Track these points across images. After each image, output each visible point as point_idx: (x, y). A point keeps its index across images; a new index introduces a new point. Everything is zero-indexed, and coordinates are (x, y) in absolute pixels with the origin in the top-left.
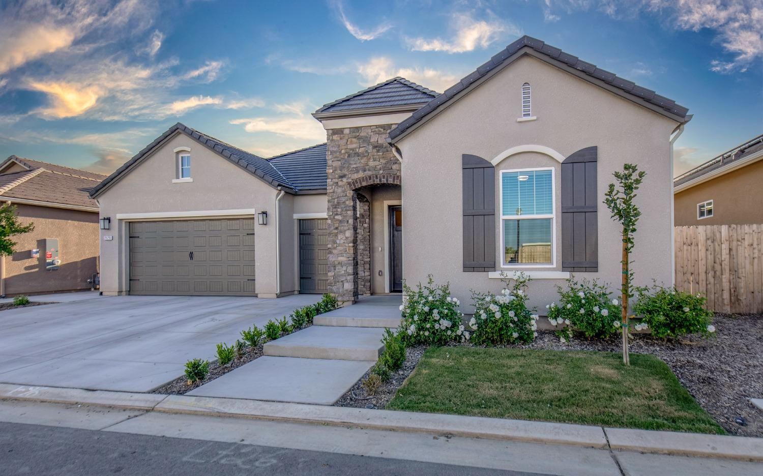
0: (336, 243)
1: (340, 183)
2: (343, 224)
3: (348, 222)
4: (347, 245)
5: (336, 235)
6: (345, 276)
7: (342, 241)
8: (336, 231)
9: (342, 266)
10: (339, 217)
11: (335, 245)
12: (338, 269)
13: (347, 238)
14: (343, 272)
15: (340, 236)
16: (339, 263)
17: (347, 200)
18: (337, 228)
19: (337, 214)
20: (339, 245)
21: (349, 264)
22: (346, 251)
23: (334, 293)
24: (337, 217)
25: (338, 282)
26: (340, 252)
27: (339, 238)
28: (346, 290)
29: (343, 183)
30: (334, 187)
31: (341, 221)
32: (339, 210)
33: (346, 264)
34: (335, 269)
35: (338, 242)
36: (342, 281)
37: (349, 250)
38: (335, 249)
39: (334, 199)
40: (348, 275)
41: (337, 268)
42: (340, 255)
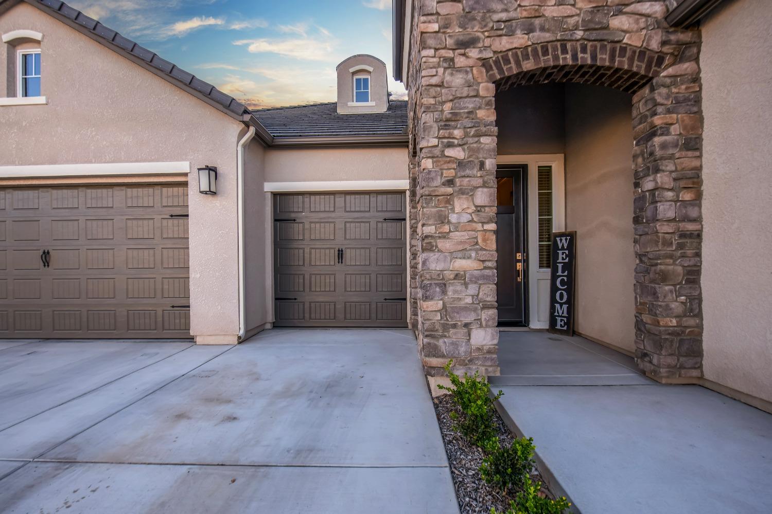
0: (449, 222)
1: (460, 61)
2: (468, 172)
3: (482, 165)
4: (479, 227)
5: (448, 202)
6: (475, 310)
7: (465, 218)
8: (450, 190)
9: (466, 285)
10: (457, 153)
11: (446, 228)
12: (455, 292)
13: (479, 209)
14: (469, 300)
15: (460, 204)
16: (457, 276)
17: (480, 108)
18: (450, 182)
19: (450, 145)
20: (457, 227)
21: (484, 277)
22: (477, 243)
23: (443, 356)
24: (449, 152)
25: (454, 326)
26: (461, 247)
27: (457, 209)
28: (479, 349)
29: (470, 62)
30: (441, 70)
31: (461, 164)
32: (457, 133)
33: (477, 278)
34: (444, 292)
35: (453, 218)
36: (466, 325)
37: (484, 240)
38: (444, 237)
39: (444, 103)
40: (483, 308)
41: (450, 290)
42: (460, 255)
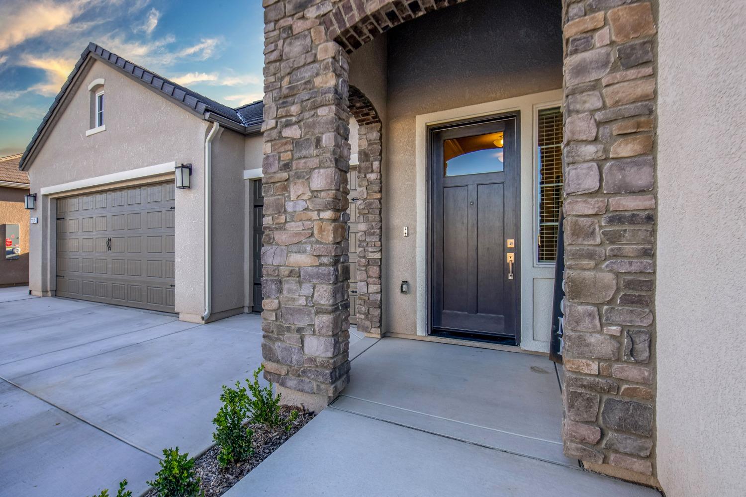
0: (285, 211)
1: (299, 26)
2: (304, 152)
3: (318, 141)
4: (314, 215)
5: (286, 188)
6: (309, 314)
7: (301, 205)
8: (285, 175)
9: (300, 283)
10: (293, 132)
11: (282, 219)
12: (290, 291)
13: (315, 194)
14: (302, 301)
15: (296, 190)
16: (291, 272)
17: (318, 74)
18: (286, 167)
19: (288, 125)
20: (293, 217)
21: (319, 276)
22: (312, 235)
23: (278, 362)
24: (288, 133)
25: (289, 329)
26: (296, 240)
27: (293, 197)
28: (312, 360)
29: (308, 24)
30: (280, 43)
31: (297, 143)
32: (294, 109)
33: (312, 277)
34: (280, 291)
35: (290, 207)
36: (299, 330)
37: (321, 231)
38: (281, 229)
39: (282, 78)
40: (318, 312)
41: (285, 287)
42: (295, 248)
